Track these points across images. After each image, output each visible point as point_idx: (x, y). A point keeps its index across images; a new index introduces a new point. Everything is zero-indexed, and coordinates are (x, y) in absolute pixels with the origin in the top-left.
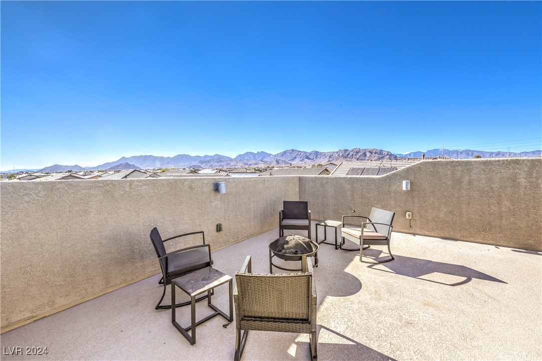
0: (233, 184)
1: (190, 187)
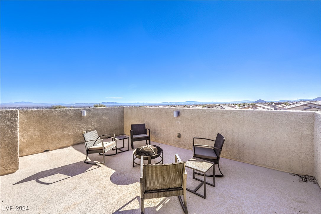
0: (189, 113)
1: (166, 112)
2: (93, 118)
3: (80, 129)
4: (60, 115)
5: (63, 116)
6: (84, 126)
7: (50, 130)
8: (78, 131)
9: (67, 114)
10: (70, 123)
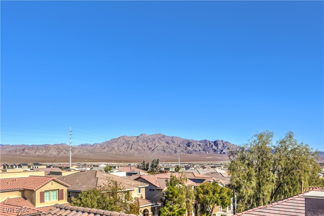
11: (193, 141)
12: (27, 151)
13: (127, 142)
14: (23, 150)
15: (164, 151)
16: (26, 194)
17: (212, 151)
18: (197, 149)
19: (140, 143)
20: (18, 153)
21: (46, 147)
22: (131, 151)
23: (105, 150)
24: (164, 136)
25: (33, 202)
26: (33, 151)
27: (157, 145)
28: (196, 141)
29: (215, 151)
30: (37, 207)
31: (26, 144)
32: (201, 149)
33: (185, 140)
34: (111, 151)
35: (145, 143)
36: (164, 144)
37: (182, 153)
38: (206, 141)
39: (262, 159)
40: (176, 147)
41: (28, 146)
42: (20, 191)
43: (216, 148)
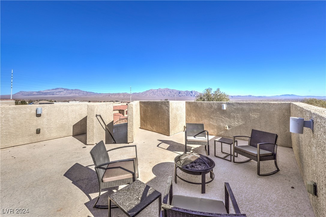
2: (237, 113)
3: (223, 122)
4: (207, 107)
5: (209, 108)
6: (227, 120)
7: (201, 118)
8: (221, 123)
9: (212, 106)
10: (215, 115)
11: (181, 91)
12: (111, 96)
13: (153, 92)
14: (109, 95)
15: (169, 96)
16: (121, 111)
17: (190, 96)
18: (183, 95)
19: (159, 92)
20: (107, 97)
21: (119, 94)
22: (155, 96)
23: (144, 95)
24: (169, 89)
25: (123, 114)
26: (113, 96)
27: (166, 93)
28: (183, 91)
29: (191, 95)
30: (125, 116)
31: (110, 93)
32: (185, 95)
33: (178, 91)
34: (146, 96)
35: (161, 92)
36: (169, 92)
37: (177, 97)
38: (187, 91)
39: (208, 99)
40: (174, 94)
41: (111, 94)
42: (118, 110)
43: (192, 94)
